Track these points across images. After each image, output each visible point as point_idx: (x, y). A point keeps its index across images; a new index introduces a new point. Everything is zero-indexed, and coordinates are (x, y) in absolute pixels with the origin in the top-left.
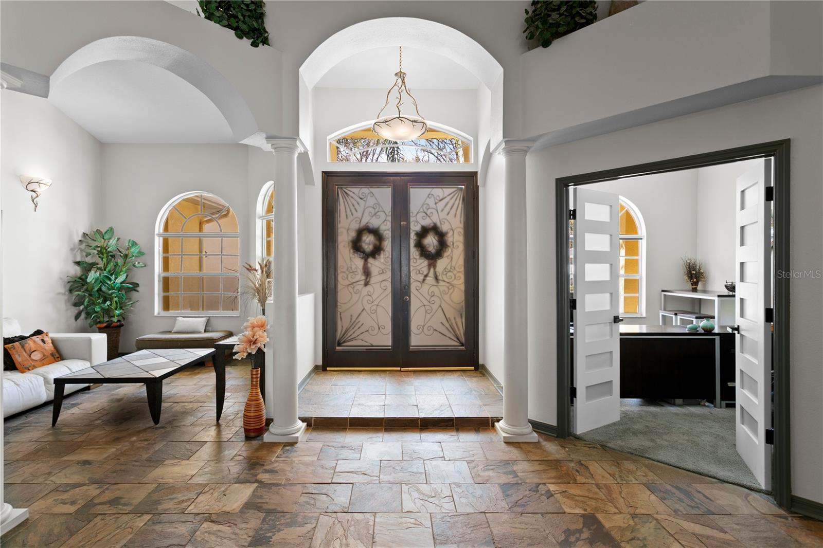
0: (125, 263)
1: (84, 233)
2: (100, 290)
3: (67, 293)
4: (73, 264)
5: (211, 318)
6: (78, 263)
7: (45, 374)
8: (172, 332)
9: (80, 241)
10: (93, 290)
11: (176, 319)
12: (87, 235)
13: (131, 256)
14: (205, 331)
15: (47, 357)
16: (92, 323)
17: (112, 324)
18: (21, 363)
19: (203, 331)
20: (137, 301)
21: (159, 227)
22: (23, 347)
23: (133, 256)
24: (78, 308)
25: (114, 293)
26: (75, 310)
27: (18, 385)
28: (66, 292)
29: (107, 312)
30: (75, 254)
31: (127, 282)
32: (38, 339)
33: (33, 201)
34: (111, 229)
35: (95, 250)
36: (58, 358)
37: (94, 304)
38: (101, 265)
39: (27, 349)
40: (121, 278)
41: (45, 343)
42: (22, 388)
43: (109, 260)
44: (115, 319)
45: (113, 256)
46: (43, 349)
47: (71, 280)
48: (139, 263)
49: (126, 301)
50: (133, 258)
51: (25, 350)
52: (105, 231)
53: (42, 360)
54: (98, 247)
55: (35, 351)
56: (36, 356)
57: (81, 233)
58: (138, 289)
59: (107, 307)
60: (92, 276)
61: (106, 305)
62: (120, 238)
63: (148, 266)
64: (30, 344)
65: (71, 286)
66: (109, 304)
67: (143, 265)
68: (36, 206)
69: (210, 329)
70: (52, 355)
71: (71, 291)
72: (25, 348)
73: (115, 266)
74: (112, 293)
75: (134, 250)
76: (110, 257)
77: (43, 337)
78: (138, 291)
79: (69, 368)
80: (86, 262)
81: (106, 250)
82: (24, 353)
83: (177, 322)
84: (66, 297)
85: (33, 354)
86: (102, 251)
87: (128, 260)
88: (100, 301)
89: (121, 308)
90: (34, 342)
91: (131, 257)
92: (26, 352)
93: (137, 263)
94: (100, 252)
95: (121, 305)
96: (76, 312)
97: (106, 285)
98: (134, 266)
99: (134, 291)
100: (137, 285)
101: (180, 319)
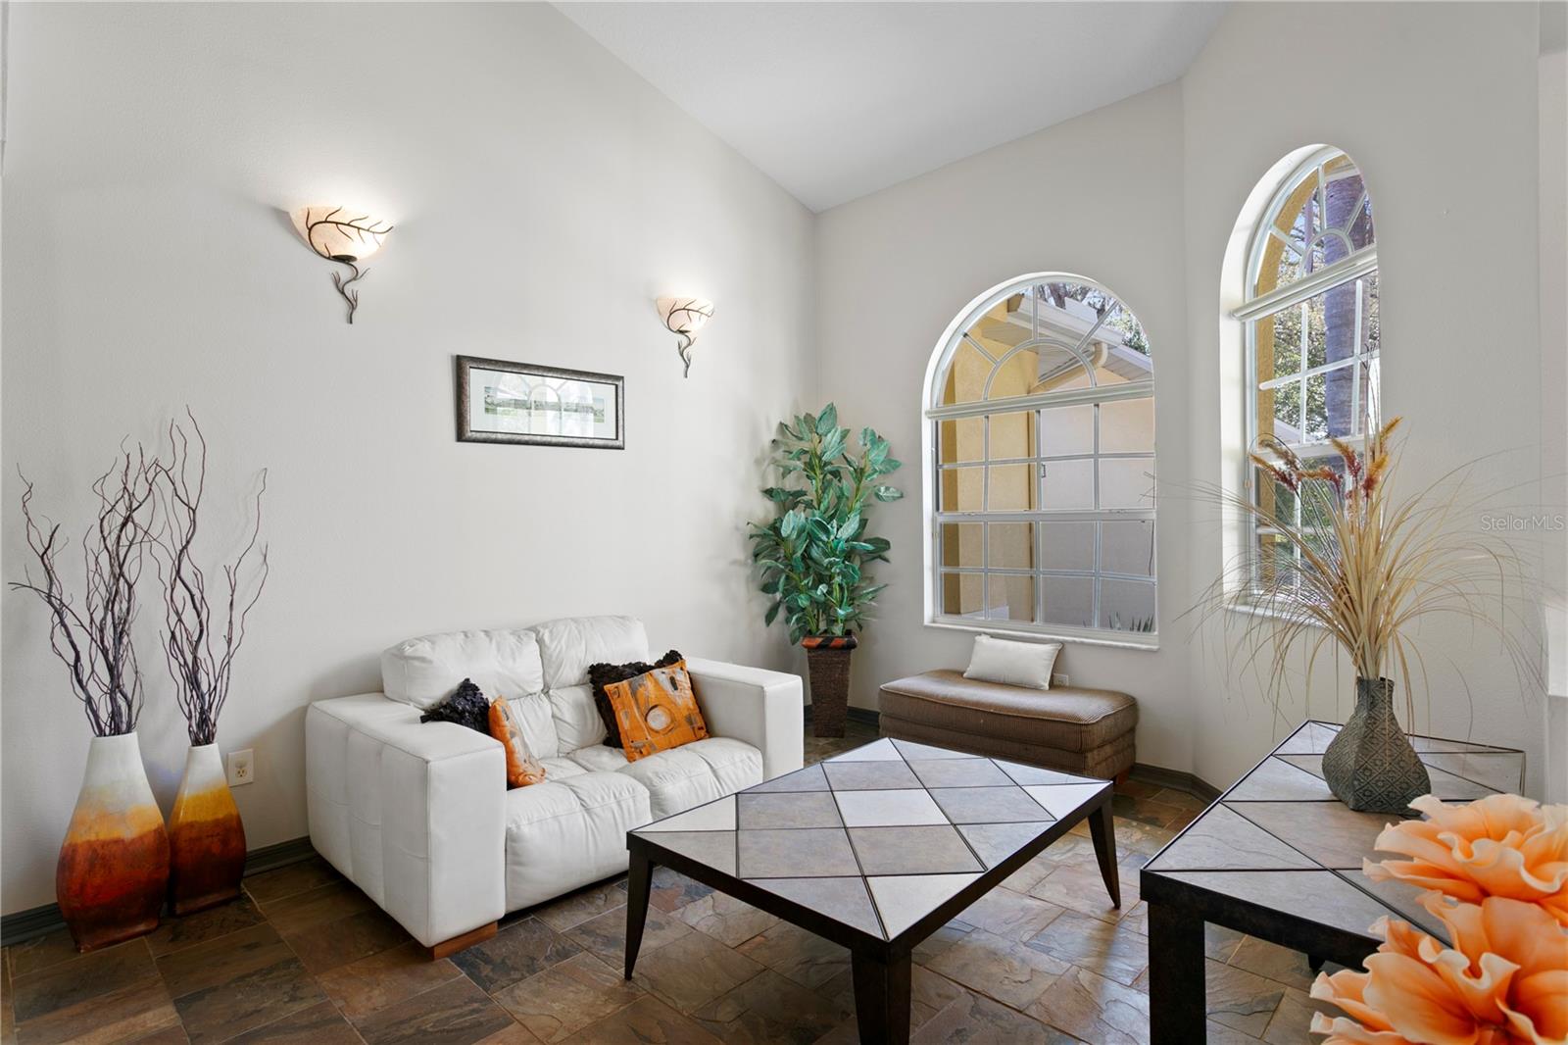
0: (858, 489)
1: (781, 424)
2: (806, 556)
3: (750, 561)
4: (760, 494)
5: (1067, 646)
6: (769, 493)
7: (656, 781)
8: (965, 675)
9: (774, 441)
10: (794, 556)
11: (974, 641)
12: (786, 426)
13: (870, 472)
14: (1053, 685)
15: (679, 726)
16: (797, 634)
17: (832, 639)
18: (629, 734)
19: (1046, 686)
20: (886, 586)
21: (930, 394)
22: (634, 693)
23: (876, 471)
24: (770, 595)
25: (837, 563)
26: (764, 602)
27: (587, 810)
28: (746, 559)
29: (825, 607)
30: (765, 471)
31: (865, 537)
32: (664, 676)
33: (682, 355)
34: (831, 409)
35: (799, 459)
36: (701, 728)
37: (798, 589)
38: (811, 496)
39: (641, 701)
40: (850, 527)
41: (676, 689)
42: (596, 820)
43: (826, 484)
44: (838, 630)
45: (836, 474)
46: (672, 702)
47: (759, 533)
48: (887, 489)
49: (863, 585)
50: (875, 476)
51: (636, 700)
52: (820, 415)
53: (669, 730)
54: (806, 452)
55: (655, 706)
56: (658, 720)
57: (775, 426)
58: (887, 554)
59: (823, 598)
60: (793, 522)
61: (819, 592)
62: (848, 431)
63: (908, 495)
64: (648, 685)
65: (757, 545)
66: (825, 591)
67: (896, 495)
68: (688, 366)
69: (1066, 679)
70: (689, 720)
71: (756, 556)
72: (638, 695)
73: (839, 498)
74: (832, 564)
75: (877, 456)
76: (829, 476)
77: (674, 672)
78: (886, 560)
79: (711, 767)
80: (783, 491)
81: (820, 459)
82: (636, 710)
83: (977, 648)
84: (748, 571)
85: (652, 713)
86: (814, 464)
87: (865, 482)
88: (809, 581)
89: (852, 601)
90: (656, 682)
91: (869, 475)
92: (638, 708)
93: (883, 489)
94: (810, 466)
95: (852, 595)
96: (769, 605)
97: (821, 543)
98: (878, 496)
99: (879, 560)
100: (886, 545)
101: (984, 640)
